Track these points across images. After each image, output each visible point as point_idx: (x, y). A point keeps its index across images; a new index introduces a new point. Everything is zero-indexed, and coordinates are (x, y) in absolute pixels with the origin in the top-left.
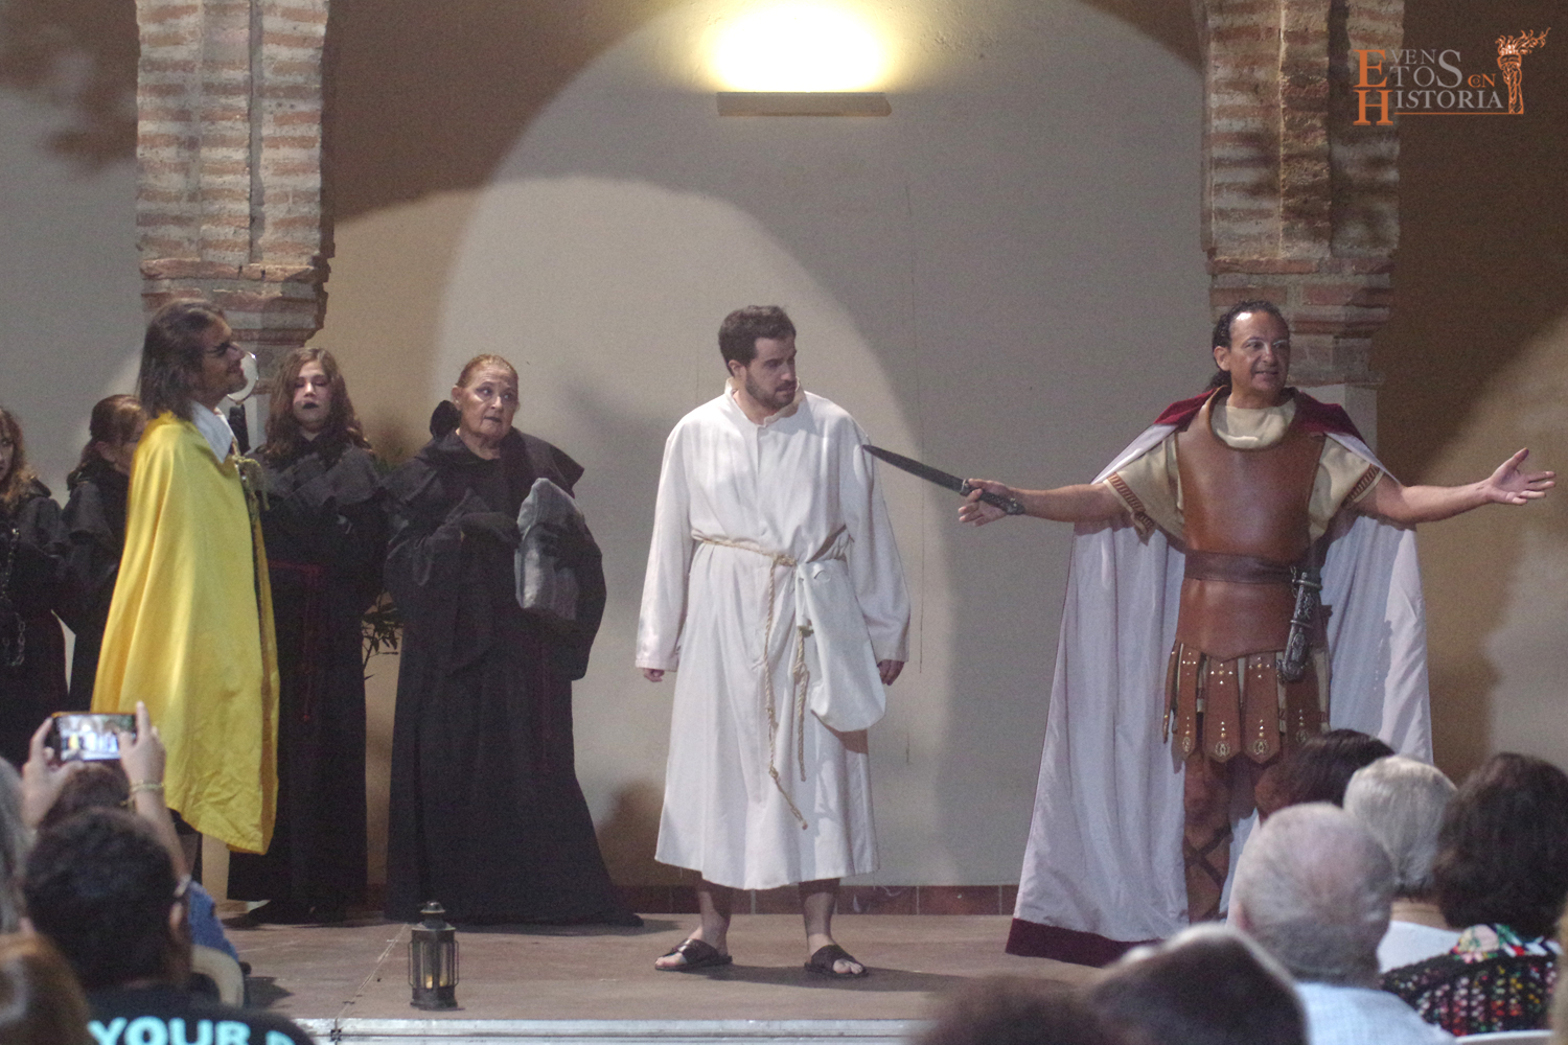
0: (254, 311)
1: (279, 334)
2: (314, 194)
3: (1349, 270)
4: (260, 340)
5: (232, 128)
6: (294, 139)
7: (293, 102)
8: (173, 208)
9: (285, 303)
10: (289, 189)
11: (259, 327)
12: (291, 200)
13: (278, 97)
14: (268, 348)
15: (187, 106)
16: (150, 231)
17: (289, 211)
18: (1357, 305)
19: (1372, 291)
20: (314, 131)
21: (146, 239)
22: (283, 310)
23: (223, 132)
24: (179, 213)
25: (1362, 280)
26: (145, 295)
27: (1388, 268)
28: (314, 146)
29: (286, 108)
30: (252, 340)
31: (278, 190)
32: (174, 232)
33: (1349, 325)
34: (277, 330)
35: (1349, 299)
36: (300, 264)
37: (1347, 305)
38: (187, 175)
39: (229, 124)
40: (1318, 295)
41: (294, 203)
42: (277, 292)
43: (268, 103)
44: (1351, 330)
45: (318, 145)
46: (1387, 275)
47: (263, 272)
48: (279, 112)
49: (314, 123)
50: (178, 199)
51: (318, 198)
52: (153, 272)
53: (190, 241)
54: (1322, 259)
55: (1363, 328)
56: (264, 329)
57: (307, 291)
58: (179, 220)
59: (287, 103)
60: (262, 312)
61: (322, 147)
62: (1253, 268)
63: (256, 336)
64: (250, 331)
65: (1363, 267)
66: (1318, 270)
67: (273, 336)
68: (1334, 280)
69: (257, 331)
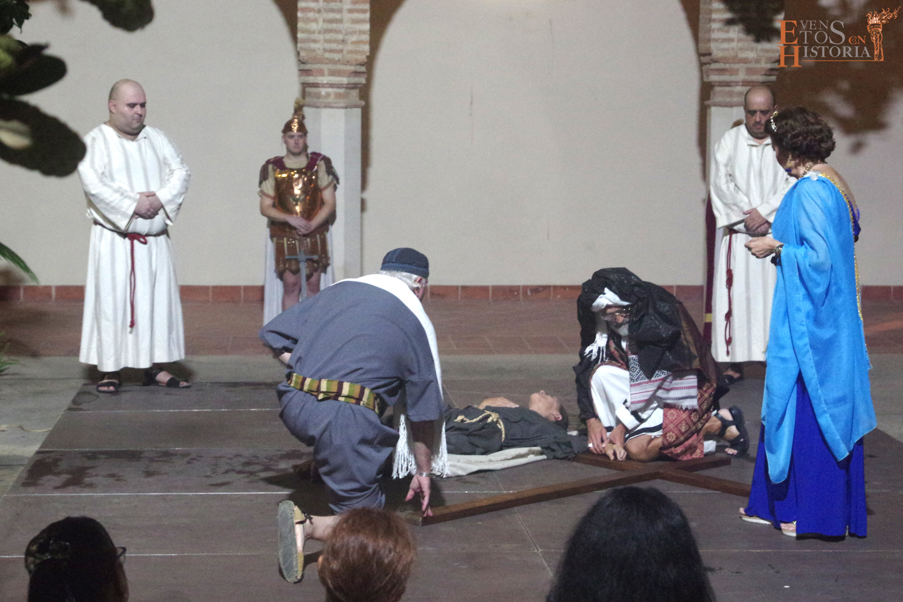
0: (343, 76)
1: (353, 86)
2: (367, 32)
3: (763, 62)
4: (346, 88)
5: (335, 5)
6: (359, 10)
8: (312, 37)
9: (356, 73)
10: (357, 29)
11: (346, 83)
12: (358, 34)
14: (349, 91)
16: (303, 45)
17: (357, 38)
18: (766, 75)
19: (772, 70)
20: (367, 6)
21: (301, 48)
22: (355, 76)
23: (332, 7)
24: (314, 38)
25: (769, 66)
26: (300, 70)
28: (367, 13)
30: (343, 87)
31: (353, 30)
32: (313, 46)
34: (352, 84)
35: (763, 73)
36: (363, 58)
37: (763, 75)
38: (317, 24)
40: (750, 71)
41: (360, 35)
42: (352, 68)
46: (777, 64)
47: (348, 62)
50: (314, 32)
51: (369, 33)
52: (304, 61)
53: (319, 49)
54: (754, 57)
56: (348, 84)
57: (363, 69)
58: (315, 41)
60: (348, 77)
61: (370, 13)
62: (725, 60)
63: (345, 86)
64: (343, 84)
65: (769, 60)
66: (752, 62)
67: (351, 86)
68: (758, 66)
69: (345, 84)
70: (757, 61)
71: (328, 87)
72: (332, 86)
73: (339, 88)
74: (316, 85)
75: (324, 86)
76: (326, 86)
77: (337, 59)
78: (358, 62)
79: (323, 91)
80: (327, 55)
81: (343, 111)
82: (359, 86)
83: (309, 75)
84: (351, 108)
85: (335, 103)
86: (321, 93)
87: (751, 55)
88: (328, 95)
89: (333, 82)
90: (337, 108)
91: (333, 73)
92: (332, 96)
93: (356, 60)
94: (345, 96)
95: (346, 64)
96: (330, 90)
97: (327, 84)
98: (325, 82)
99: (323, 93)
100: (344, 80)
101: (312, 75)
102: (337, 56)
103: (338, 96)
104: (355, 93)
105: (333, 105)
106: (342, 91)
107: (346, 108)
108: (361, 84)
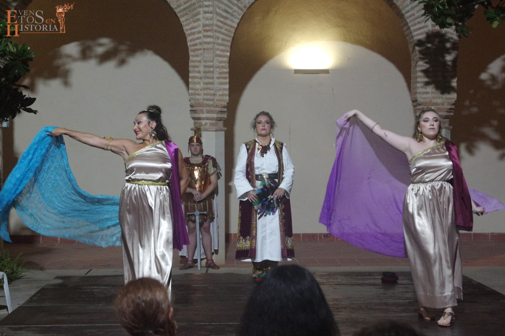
0: (215, 114)
1: (220, 119)
2: (227, 89)
3: (446, 105)
5: (210, 75)
6: (223, 77)
7: (223, 69)
8: (197, 92)
9: (222, 112)
10: (222, 88)
12: (222, 90)
13: (220, 68)
14: (217, 122)
15: (200, 70)
16: (192, 97)
17: (222, 93)
18: (448, 112)
19: (450, 109)
20: (227, 75)
21: (191, 98)
22: (221, 114)
23: (208, 76)
24: (198, 93)
25: (449, 107)
26: (190, 111)
27: (454, 104)
28: (227, 79)
29: (221, 71)
31: (220, 88)
32: (198, 97)
33: (446, 116)
36: (225, 104)
37: (446, 112)
38: (200, 85)
39: (209, 74)
41: (223, 91)
42: (219, 109)
43: (218, 70)
44: (446, 117)
45: (228, 79)
46: (453, 106)
48: (220, 71)
49: (227, 74)
50: (198, 90)
51: (228, 90)
52: (193, 106)
53: (201, 99)
54: (440, 102)
55: (448, 117)
57: (225, 110)
58: (199, 95)
59: (221, 70)
60: (217, 114)
61: (229, 79)
62: (425, 104)
63: (215, 119)
64: (214, 118)
65: (449, 104)
66: (439, 105)
67: (218, 119)
68: (442, 107)
69: (215, 118)
70: (443, 104)
71: (206, 120)
72: (208, 119)
73: (212, 120)
74: (199, 118)
75: (203, 119)
76: (204, 119)
77: (211, 104)
78: (222, 106)
79: (203, 122)
80: (205, 102)
81: (214, 133)
82: (223, 119)
83: (196, 113)
84: (219, 131)
85: (209, 128)
86: (202, 123)
87: (439, 101)
88: (206, 124)
89: (209, 117)
90: (211, 131)
91: (208, 112)
92: (208, 125)
93: (221, 105)
94: (216, 124)
95: (216, 107)
96: (207, 121)
97: (205, 118)
98: (204, 117)
99: (203, 123)
100: (215, 116)
101: (197, 113)
102: (211, 103)
103: (212, 124)
104: (221, 123)
105: (209, 129)
106: (214, 122)
107: (216, 131)
108: (224, 118)
